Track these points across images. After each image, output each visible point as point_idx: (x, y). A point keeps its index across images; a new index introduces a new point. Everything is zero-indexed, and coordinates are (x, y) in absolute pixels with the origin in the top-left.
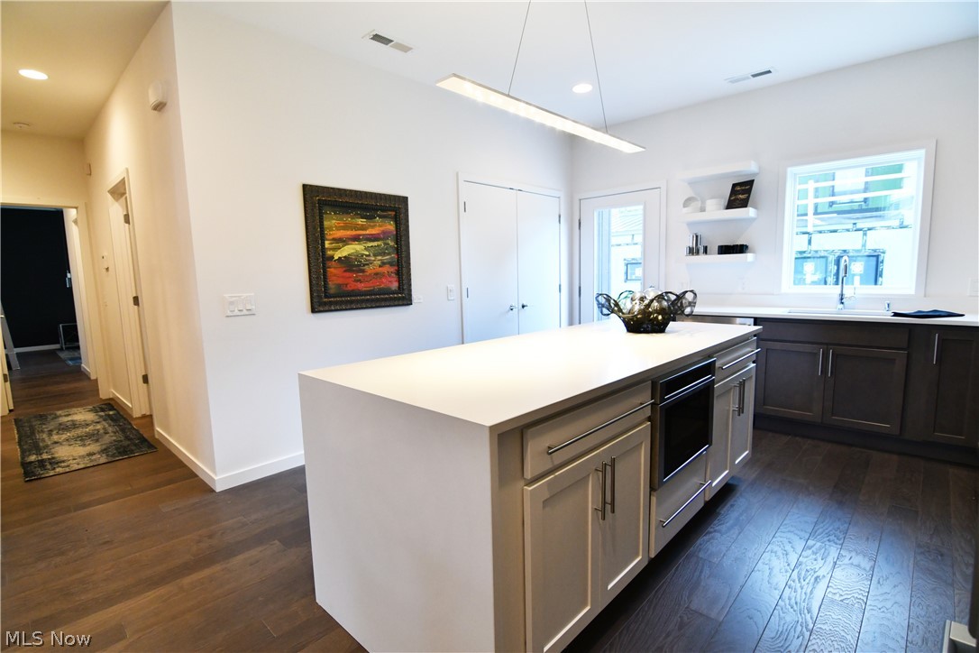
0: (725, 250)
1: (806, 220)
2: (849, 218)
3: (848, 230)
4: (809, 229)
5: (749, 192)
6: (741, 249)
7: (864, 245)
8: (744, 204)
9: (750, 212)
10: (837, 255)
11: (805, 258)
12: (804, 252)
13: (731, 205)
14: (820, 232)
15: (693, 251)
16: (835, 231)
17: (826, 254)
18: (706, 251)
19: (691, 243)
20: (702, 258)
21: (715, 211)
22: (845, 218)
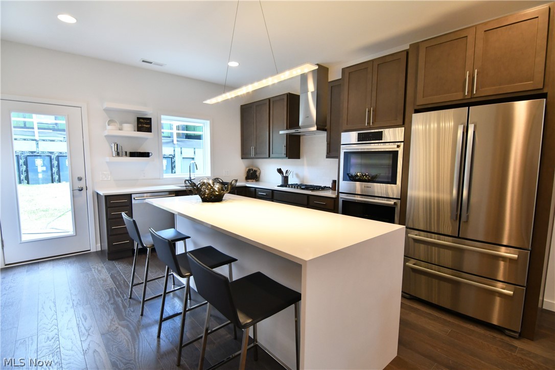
1: (34, 132)
2: (61, 134)
3: (61, 141)
4: (37, 138)
5: (149, 124)
6: (146, 155)
8: (149, 130)
10: (57, 155)
11: (35, 156)
12: (35, 152)
13: (140, 129)
14: (44, 140)
16: (53, 141)
17: (49, 154)
19: (114, 149)
22: (59, 134)
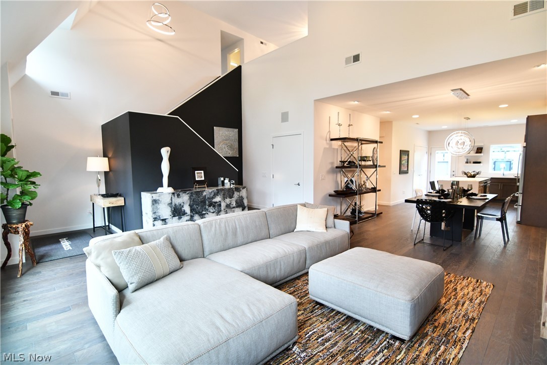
0: (474, 163)
5: (482, 150)
6: (479, 163)
7: (505, 157)
8: (481, 153)
9: (482, 154)
13: (477, 153)
15: (467, 162)
18: (470, 163)
19: (466, 161)
20: (469, 164)
21: (473, 154)
